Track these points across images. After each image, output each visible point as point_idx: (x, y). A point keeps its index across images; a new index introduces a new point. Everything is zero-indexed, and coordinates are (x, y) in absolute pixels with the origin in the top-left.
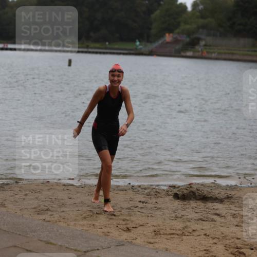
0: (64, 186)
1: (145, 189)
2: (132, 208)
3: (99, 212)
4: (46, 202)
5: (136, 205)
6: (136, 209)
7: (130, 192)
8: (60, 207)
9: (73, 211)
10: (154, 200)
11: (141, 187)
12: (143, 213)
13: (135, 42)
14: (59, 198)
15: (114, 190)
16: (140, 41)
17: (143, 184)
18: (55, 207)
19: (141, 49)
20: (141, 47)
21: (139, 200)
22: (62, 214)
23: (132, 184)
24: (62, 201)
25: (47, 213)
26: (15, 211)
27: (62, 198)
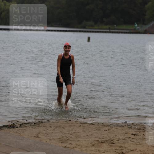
0: (80, 124)
1: (136, 125)
2: (126, 139)
3: (103, 142)
4: (68, 134)
5: (129, 137)
6: (129, 140)
7: (126, 127)
8: (77, 137)
9: (85, 140)
10: (142, 133)
11: (134, 124)
12: (133, 142)
13: (134, 24)
14: (76, 132)
15: (115, 126)
16: (137, 24)
17: (135, 122)
18: (73, 138)
19: (138, 29)
20: (138, 28)
21: (132, 133)
22: (78, 143)
23: (127, 122)
24: (78, 134)
25: (68, 142)
26: (46, 141)
27: (79, 132)
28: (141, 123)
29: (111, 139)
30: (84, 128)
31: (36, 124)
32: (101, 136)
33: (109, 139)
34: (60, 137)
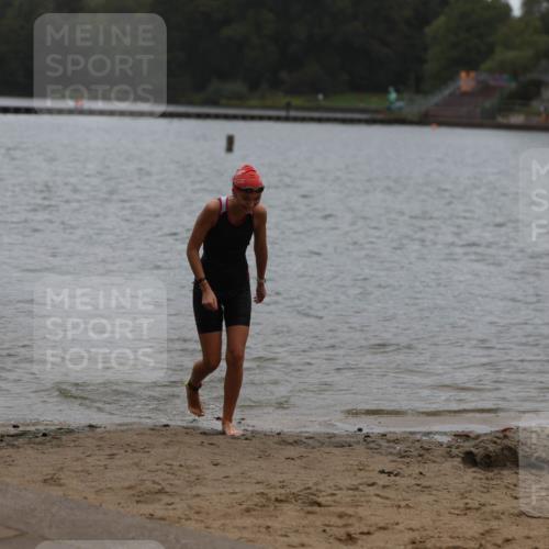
0: (203, 437)
1: (396, 441)
2: (361, 487)
3: (283, 498)
4: (159, 473)
5: (371, 481)
6: (372, 490)
7: (360, 449)
8: (190, 484)
9: (221, 494)
10: (416, 469)
11: (388, 437)
12: (387, 498)
14: (189, 462)
15: (323, 444)
16: (397, 91)
17: (392, 430)
18: (177, 486)
19: (400, 109)
20: (400, 104)
21: (381, 468)
22: (195, 502)
23: (364, 431)
24: (197, 471)
25: (159, 500)
26: (84, 494)
27: (197, 464)
28: (411, 433)
29: (309, 488)
30: (216, 451)
31: (48, 438)
32: (275, 479)
33: (303, 487)
34: (133, 483)
